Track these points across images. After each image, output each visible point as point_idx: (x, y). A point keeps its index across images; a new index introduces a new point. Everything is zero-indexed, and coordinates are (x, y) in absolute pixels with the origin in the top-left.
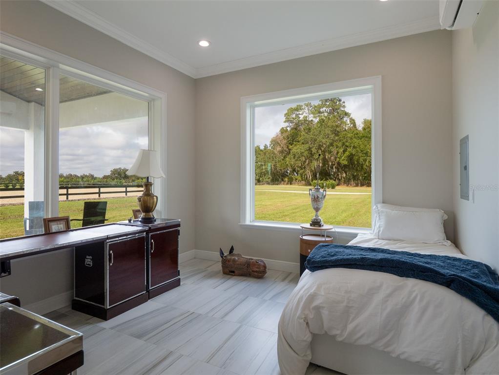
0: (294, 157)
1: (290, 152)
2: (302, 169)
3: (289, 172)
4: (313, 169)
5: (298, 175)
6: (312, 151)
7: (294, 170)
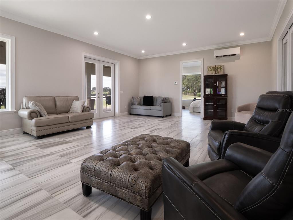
0: (188, 81)
1: (185, 78)
2: (192, 87)
3: (185, 88)
4: (198, 87)
5: (190, 90)
6: (197, 78)
7: (188, 88)
